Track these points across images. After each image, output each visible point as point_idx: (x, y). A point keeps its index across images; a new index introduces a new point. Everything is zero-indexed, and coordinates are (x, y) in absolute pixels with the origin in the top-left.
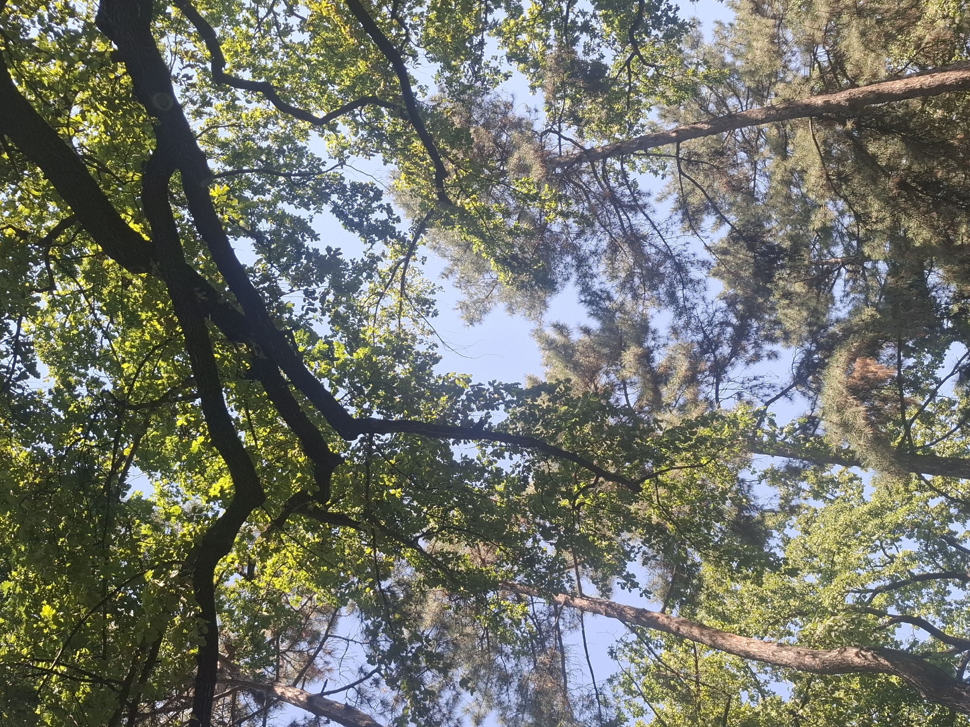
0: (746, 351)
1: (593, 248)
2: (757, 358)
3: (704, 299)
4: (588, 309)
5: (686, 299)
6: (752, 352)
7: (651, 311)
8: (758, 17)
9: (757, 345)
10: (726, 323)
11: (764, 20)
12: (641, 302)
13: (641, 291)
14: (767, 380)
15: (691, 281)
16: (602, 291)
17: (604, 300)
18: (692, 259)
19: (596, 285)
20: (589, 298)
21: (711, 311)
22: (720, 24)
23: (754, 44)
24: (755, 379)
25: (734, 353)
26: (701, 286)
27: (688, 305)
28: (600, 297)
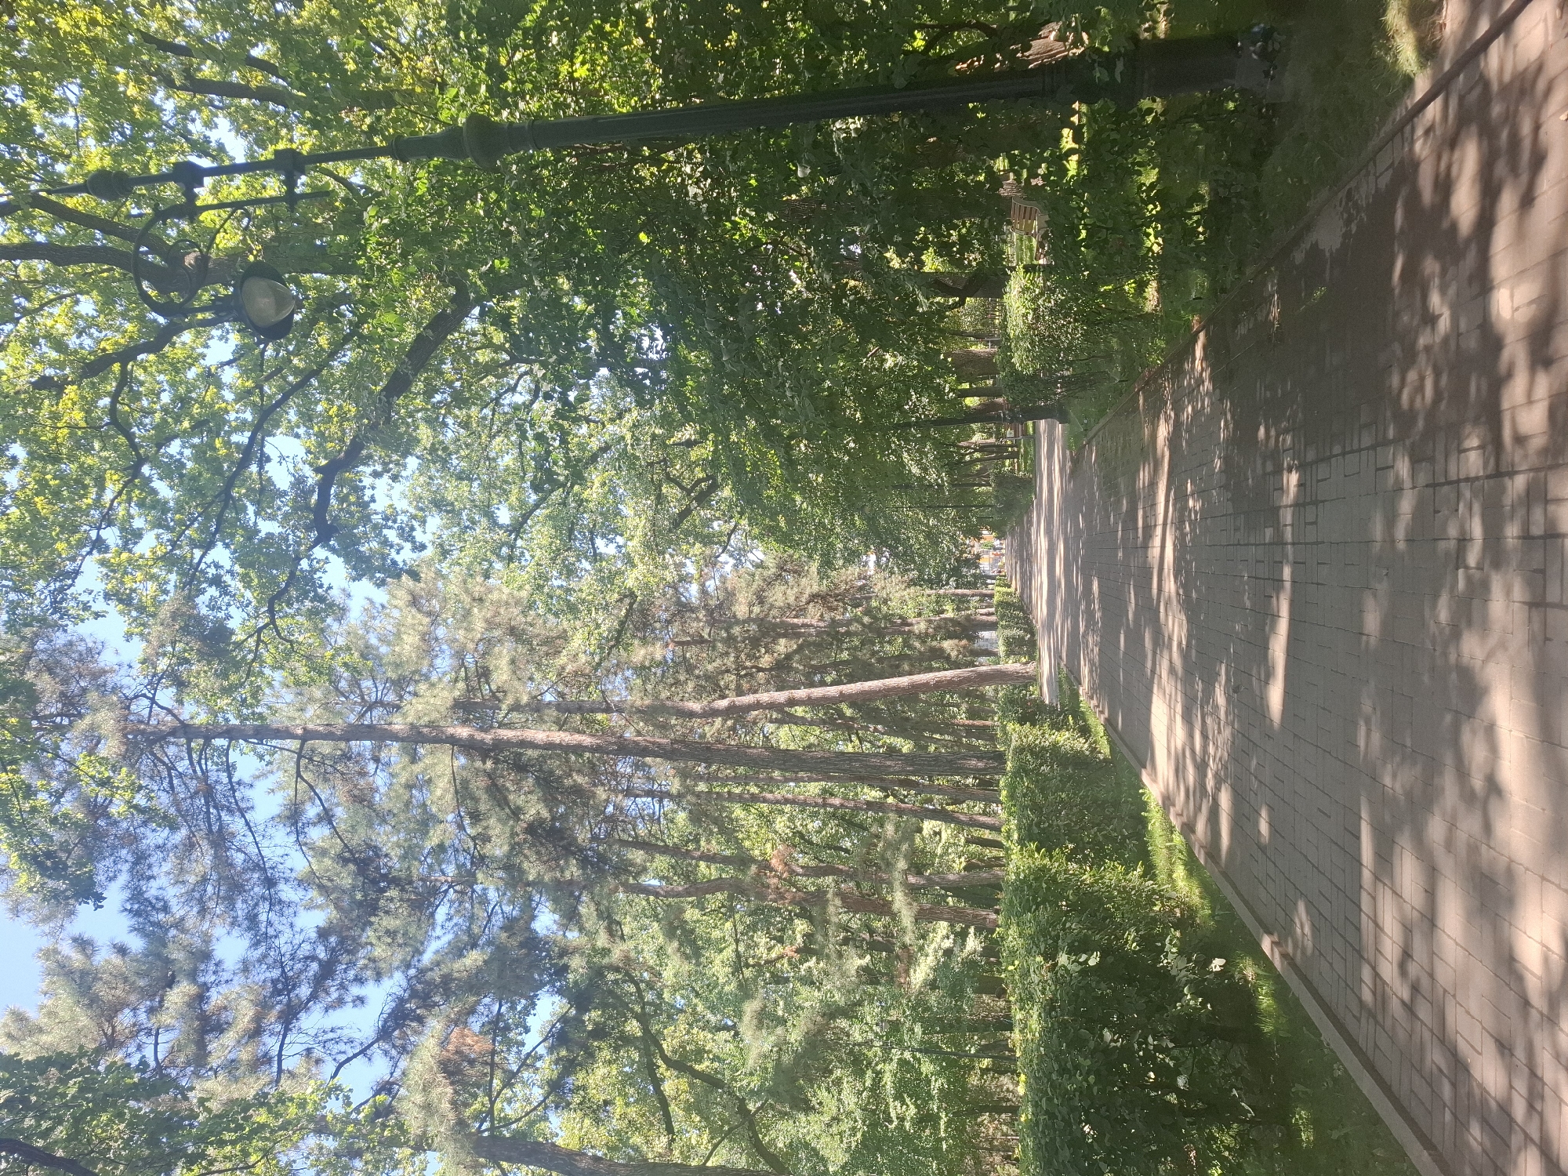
0: (328, 994)
1: (160, 842)
2: (340, 1002)
3: (292, 925)
4: (133, 922)
5: (269, 923)
6: (335, 995)
7: (219, 931)
8: (414, 611)
9: (342, 987)
10: (313, 958)
11: (419, 616)
12: (208, 917)
13: (211, 904)
14: (346, 1033)
15: (280, 902)
16: (157, 899)
17: (158, 910)
18: (288, 874)
19: (152, 890)
20: (136, 906)
21: (296, 942)
22: (371, 602)
23: (405, 637)
24: (332, 1030)
25: (313, 997)
26: (291, 910)
27: (271, 931)
28: (154, 907)
